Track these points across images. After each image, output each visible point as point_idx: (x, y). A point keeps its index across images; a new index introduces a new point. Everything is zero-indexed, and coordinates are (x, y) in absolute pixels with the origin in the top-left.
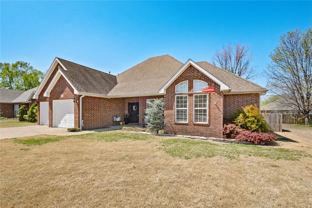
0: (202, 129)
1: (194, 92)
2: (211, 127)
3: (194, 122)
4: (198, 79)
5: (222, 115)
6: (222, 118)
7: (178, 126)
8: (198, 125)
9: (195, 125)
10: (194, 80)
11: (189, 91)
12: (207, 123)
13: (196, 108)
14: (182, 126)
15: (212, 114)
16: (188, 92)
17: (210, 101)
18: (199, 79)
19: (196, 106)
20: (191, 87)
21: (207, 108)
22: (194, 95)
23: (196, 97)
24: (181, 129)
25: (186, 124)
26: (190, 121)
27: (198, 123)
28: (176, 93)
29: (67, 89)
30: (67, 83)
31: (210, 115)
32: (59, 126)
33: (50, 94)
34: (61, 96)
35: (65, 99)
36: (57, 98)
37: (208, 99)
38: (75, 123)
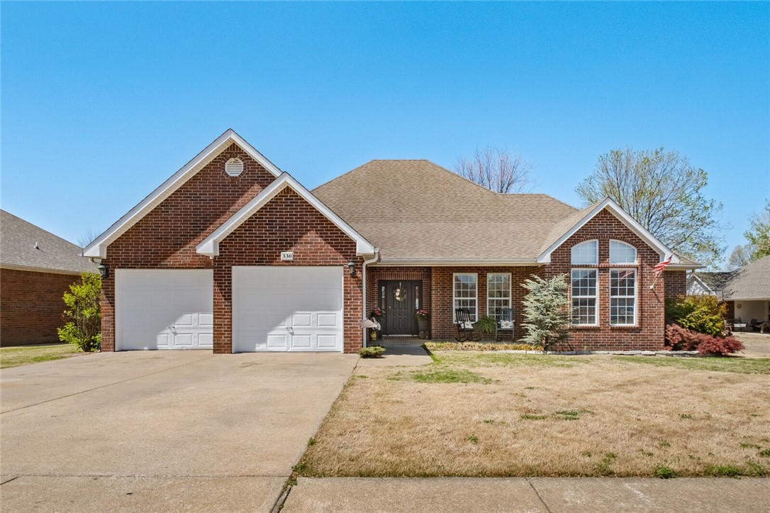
0: (627, 337)
1: (611, 264)
2: (645, 332)
3: (610, 324)
4: (619, 239)
5: (663, 310)
6: (663, 315)
7: (577, 333)
8: (620, 329)
9: (613, 329)
10: (611, 240)
11: (600, 261)
12: (635, 324)
13: (614, 297)
14: (586, 333)
15: (646, 308)
16: (600, 263)
17: (642, 282)
18: (621, 240)
19: (614, 292)
20: (604, 254)
21: (636, 296)
22: (611, 269)
23: (614, 275)
24: (584, 340)
25: (595, 329)
26: (603, 321)
27: (618, 325)
28: (572, 263)
29: (311, 236)
30: (309, 218)
31: (641, 310)
32: (260, 347)
33: (222, 245)
34: (280, 256)
35: (299, 265)
36: (260, 262)
37: (636, 278)
38: (346, 337)
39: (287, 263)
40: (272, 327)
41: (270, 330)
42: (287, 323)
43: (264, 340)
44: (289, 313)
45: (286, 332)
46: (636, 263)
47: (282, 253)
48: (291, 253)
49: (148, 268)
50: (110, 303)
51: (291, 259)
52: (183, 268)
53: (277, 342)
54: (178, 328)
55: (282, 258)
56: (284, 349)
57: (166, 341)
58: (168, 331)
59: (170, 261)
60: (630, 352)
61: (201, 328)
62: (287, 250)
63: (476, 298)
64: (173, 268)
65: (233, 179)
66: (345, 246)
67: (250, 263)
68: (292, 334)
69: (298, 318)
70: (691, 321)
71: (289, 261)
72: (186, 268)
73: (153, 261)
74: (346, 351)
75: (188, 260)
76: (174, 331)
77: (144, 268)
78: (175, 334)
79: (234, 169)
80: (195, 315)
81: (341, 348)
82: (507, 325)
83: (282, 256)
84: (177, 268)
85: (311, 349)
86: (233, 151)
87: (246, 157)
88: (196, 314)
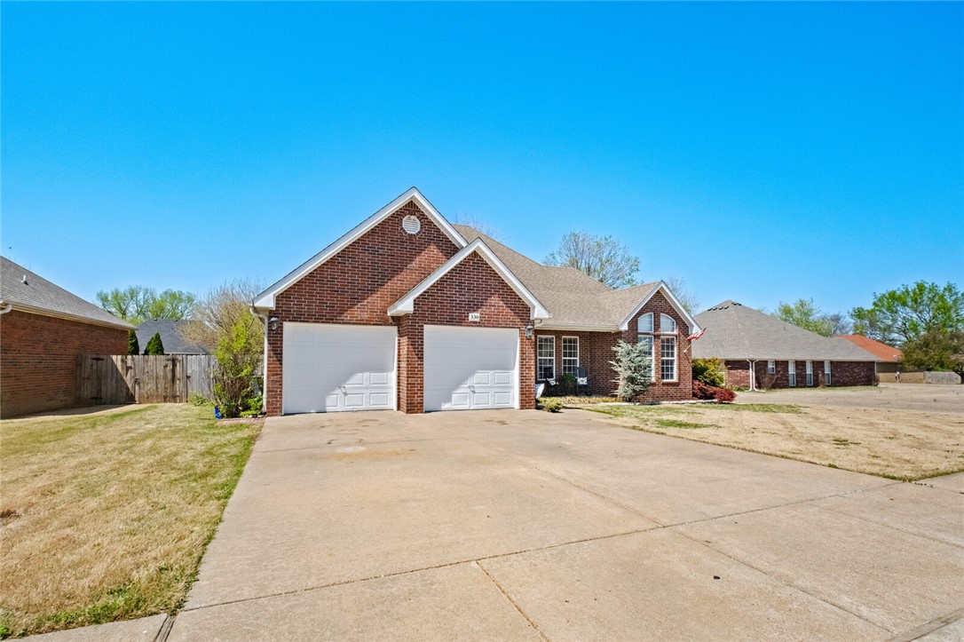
0: (672, 390)
1: (661, 333)
2: (682, 386)
3: (661, 380)
4: (666, 313)
6: (691, 373)
8: (667, 384)
9: (664, 384)
10: (661, 314)
12: (675, 379)
13: (663, 359)
15: (682, 367)
16: (654, 331)
17: (679, 347)
19: (663, 355)
20: (657, 326)
21: (675, 358)
22: (661, 337)
23: (663, 341)
26: (658, 379)
27: (665, 381)
28: (639, 331)
29: (494, 300)
30: (492, 282)
31: (679, 369)
32: (445, 406)
33: (416, 303)
34: (468, 316)
35: (485, 326)
36: (451, 322)
37: (676, 344)
38: (522, 394)
39: (475, 324)
40: (457, 385)
41: (454, 389)
42: (469, 383)
43: (449, 400)
44: (472, 373)
45: (468, 391)
46: (676, 332)
47: (470, 314)
48: (478, 314)
49: (333, 323)
50: (279, 361)
51: (478, 320)
52: (360, 324)
53: (460, 400)
54: (349, 388)
55: (470, 319)
56: (466, 407)
57: (335, 402)
58: (338, 391)
59: (347, 316)
60: (682, 402)
61: (373, 388)
62: (474, 311)
63: (554, 358)
64: (350, 323)
65: (411, 236)
66: (522, 311)
67: (441, 323)
68: (474, 392)
69: (479, 377)
70: (706, 378)
71: (476, 322)
72: (364, 324)
73: (330, 316)
74: (522, 407)
75: (366, 316)
76: (344, 391)
77: (318, 322)
78: (346, 394)
79: (411, 226)
80: (366, 374)
81: (517, 405)
82: (582, 381)
83: (470, 317)
84: (354, 324)
85: (489, 406)
86: (411, 208)
87: (423, 217)
88: (368, 373)
